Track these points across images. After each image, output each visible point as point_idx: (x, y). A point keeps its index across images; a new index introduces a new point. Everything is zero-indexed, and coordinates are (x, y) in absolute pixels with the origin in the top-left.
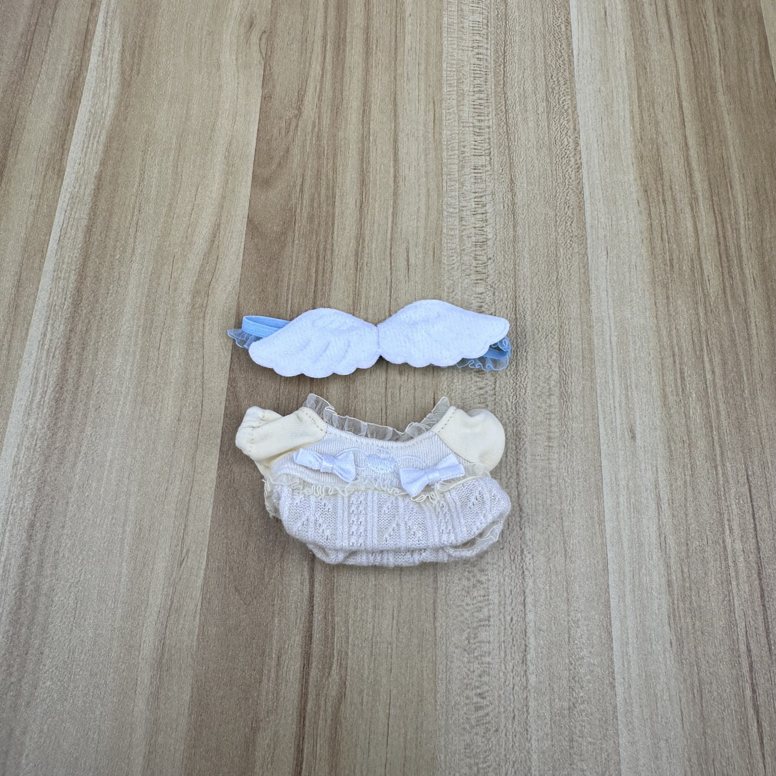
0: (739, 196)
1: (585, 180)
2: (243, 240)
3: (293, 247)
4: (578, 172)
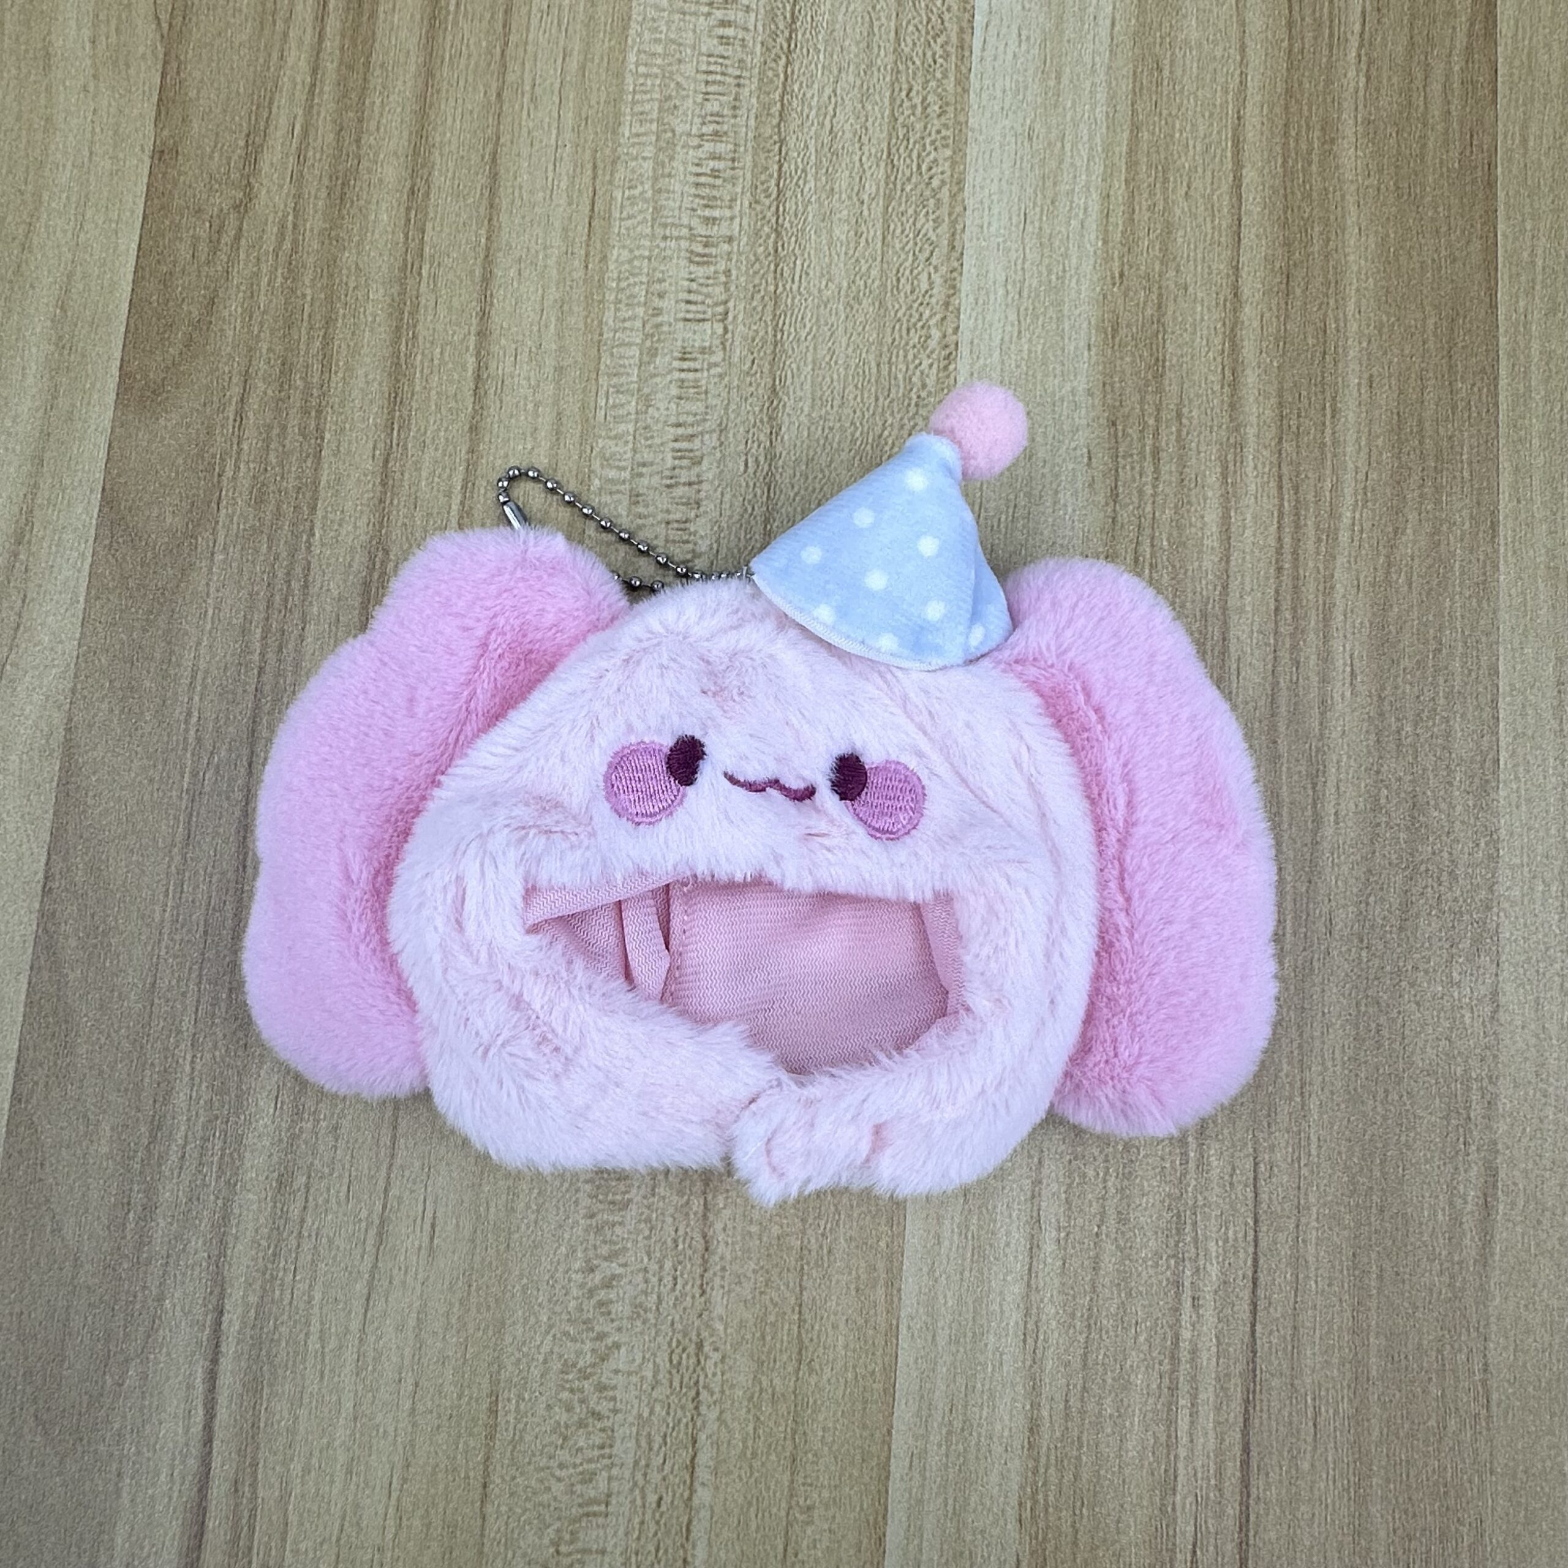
3: (211, 572)
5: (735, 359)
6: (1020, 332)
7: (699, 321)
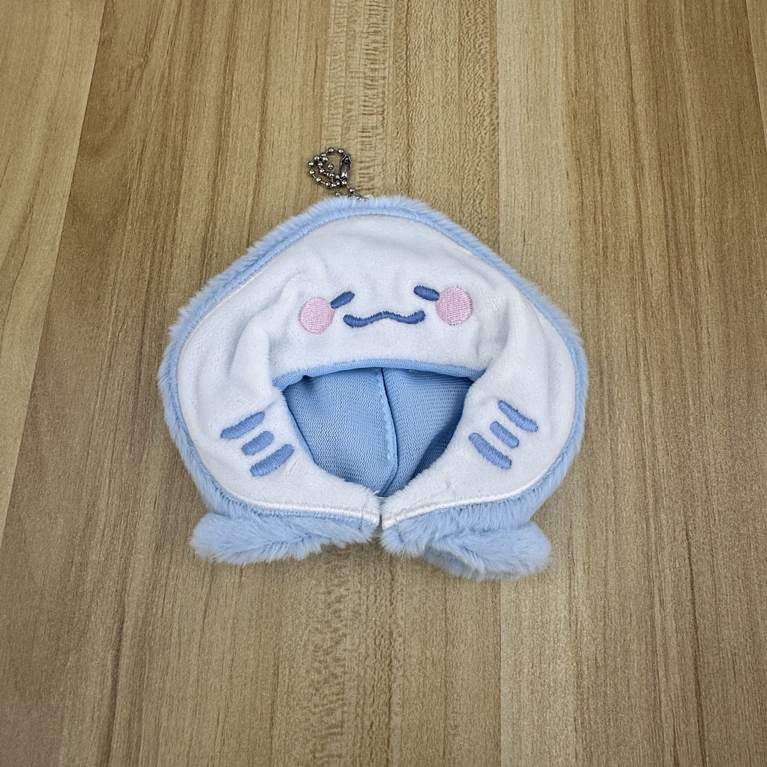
0: (696, 164)
1: (501, 146)
2: (61, 226)
3: (124, 235)
4: (493, 134)
5: (389, 131)
6: (528, 118)
7: (370, 114)
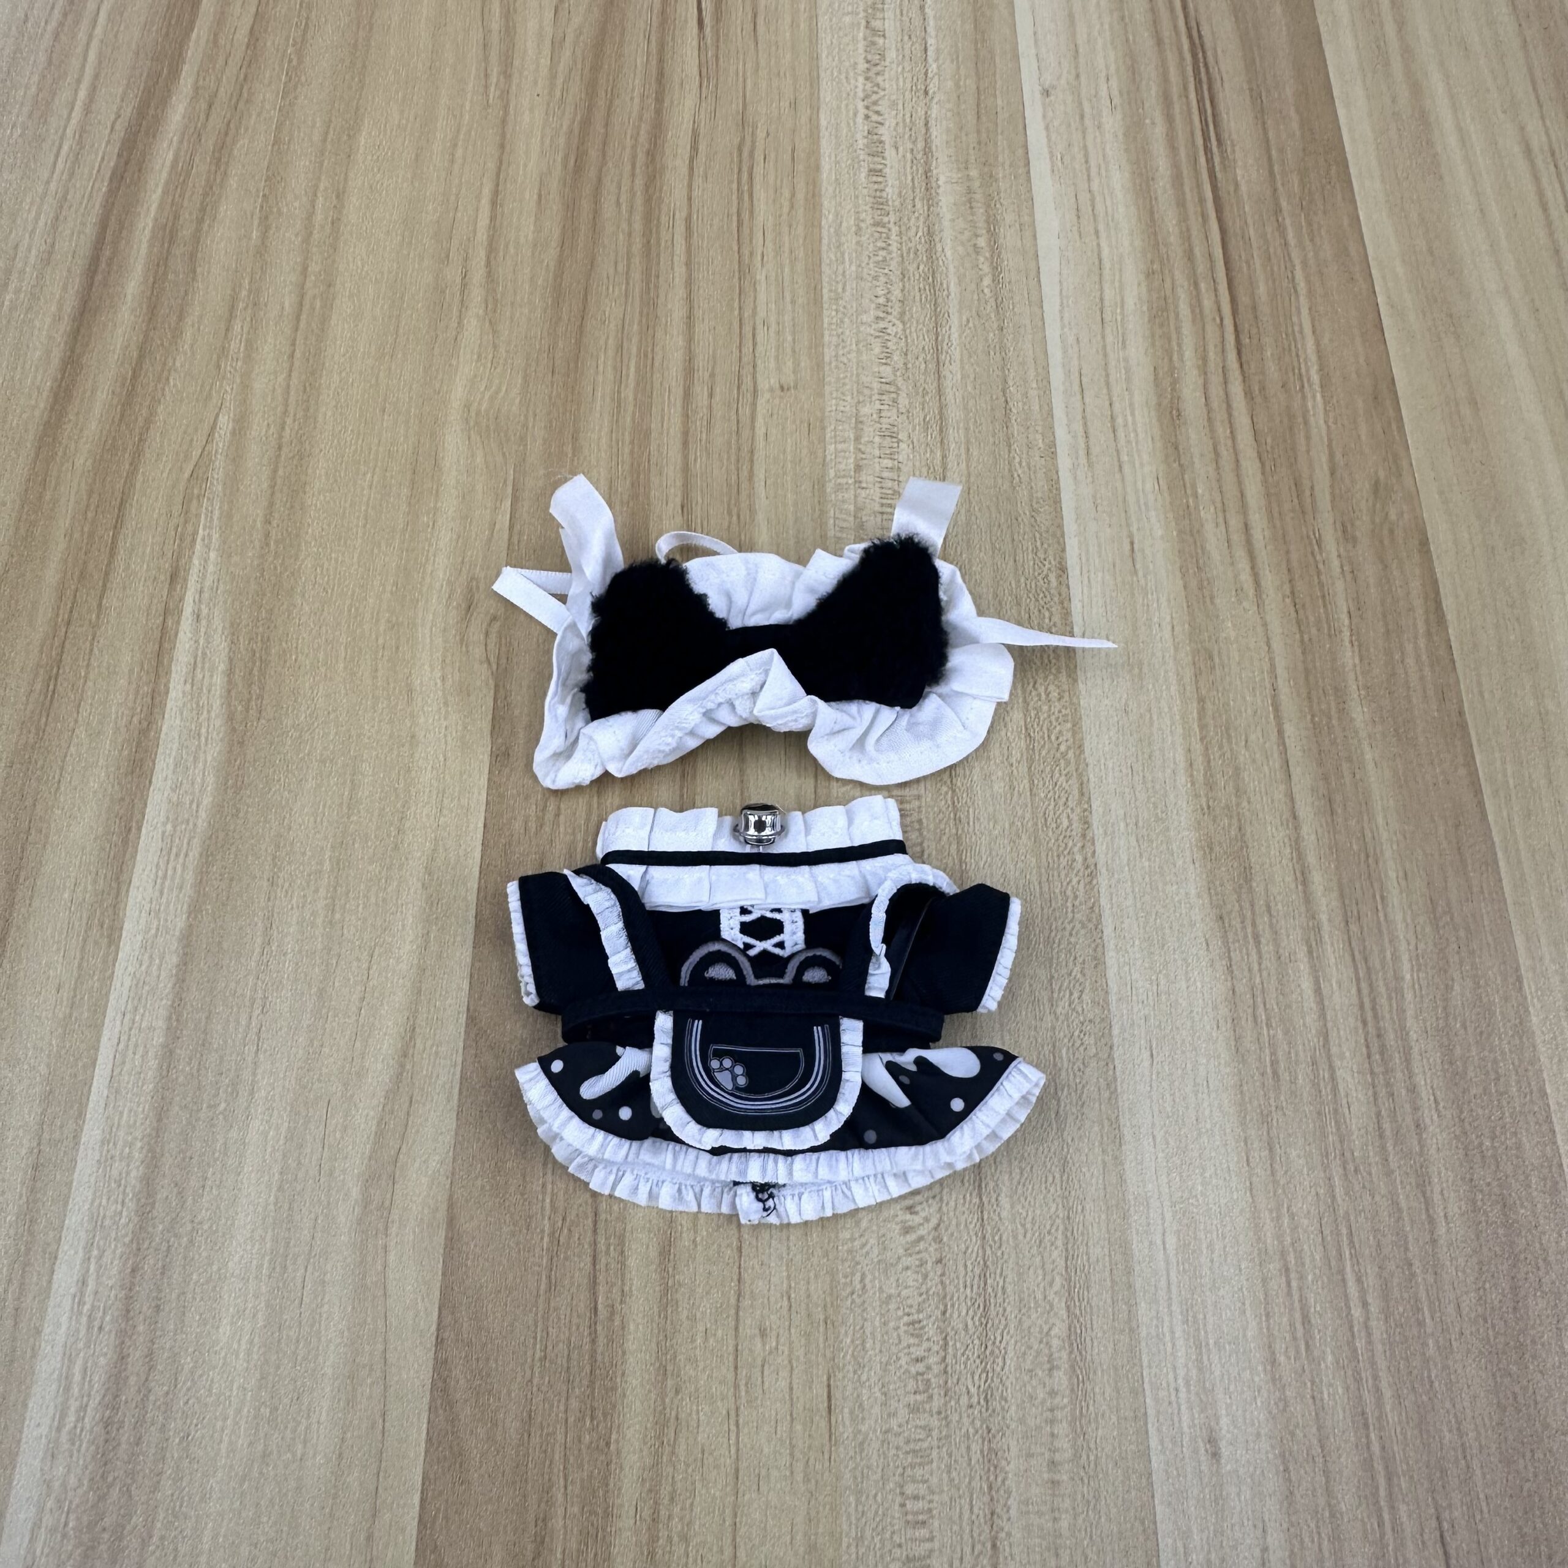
0: (1399, 917)
4: (1089, 883)
6: (1140, 854)
